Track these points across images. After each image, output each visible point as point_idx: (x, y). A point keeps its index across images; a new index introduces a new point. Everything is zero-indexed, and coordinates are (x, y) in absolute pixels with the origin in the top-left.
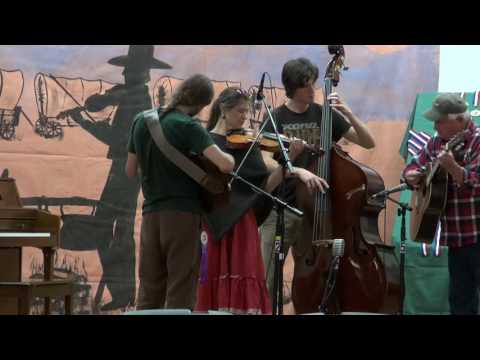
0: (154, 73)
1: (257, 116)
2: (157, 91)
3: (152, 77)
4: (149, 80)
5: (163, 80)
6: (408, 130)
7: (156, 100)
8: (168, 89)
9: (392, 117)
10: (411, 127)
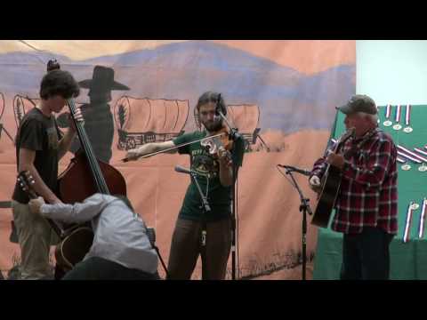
0: (115, 94)
2: (117, 109)
5: (122, 99)
6: (330, 139)
7: (117, 117)
8: (126, 107)
9: (317, 128)
10: (333, 136)
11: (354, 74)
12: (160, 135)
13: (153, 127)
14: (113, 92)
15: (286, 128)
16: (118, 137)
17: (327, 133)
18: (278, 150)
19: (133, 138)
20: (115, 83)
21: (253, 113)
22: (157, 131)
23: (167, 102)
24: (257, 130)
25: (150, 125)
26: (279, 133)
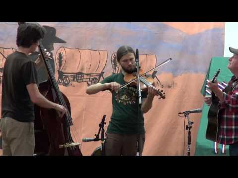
0: (56, 45)
1: (116, 71)
2: (57, 56)
3: (54, 48)
4: (53, 49)
5: (61, 49)
6: (206, 79)
7: (57, 61)
8: (64, 55)
9: (197, 72)
10: (208, 77)
11: (223, 34)
12: (87, 74)
13: (82, 69)
14: (54, 44)
15: (175, 71)
16: (58, 76)
17: (204, 76)
18: (169, 87)
19: (67, 76)
20: (56, 38)
21: (151, 60)
22: (85, 71)
23: (92, 51)
24: (155, 72)
25: (80, 68)
26: (170, 74)
